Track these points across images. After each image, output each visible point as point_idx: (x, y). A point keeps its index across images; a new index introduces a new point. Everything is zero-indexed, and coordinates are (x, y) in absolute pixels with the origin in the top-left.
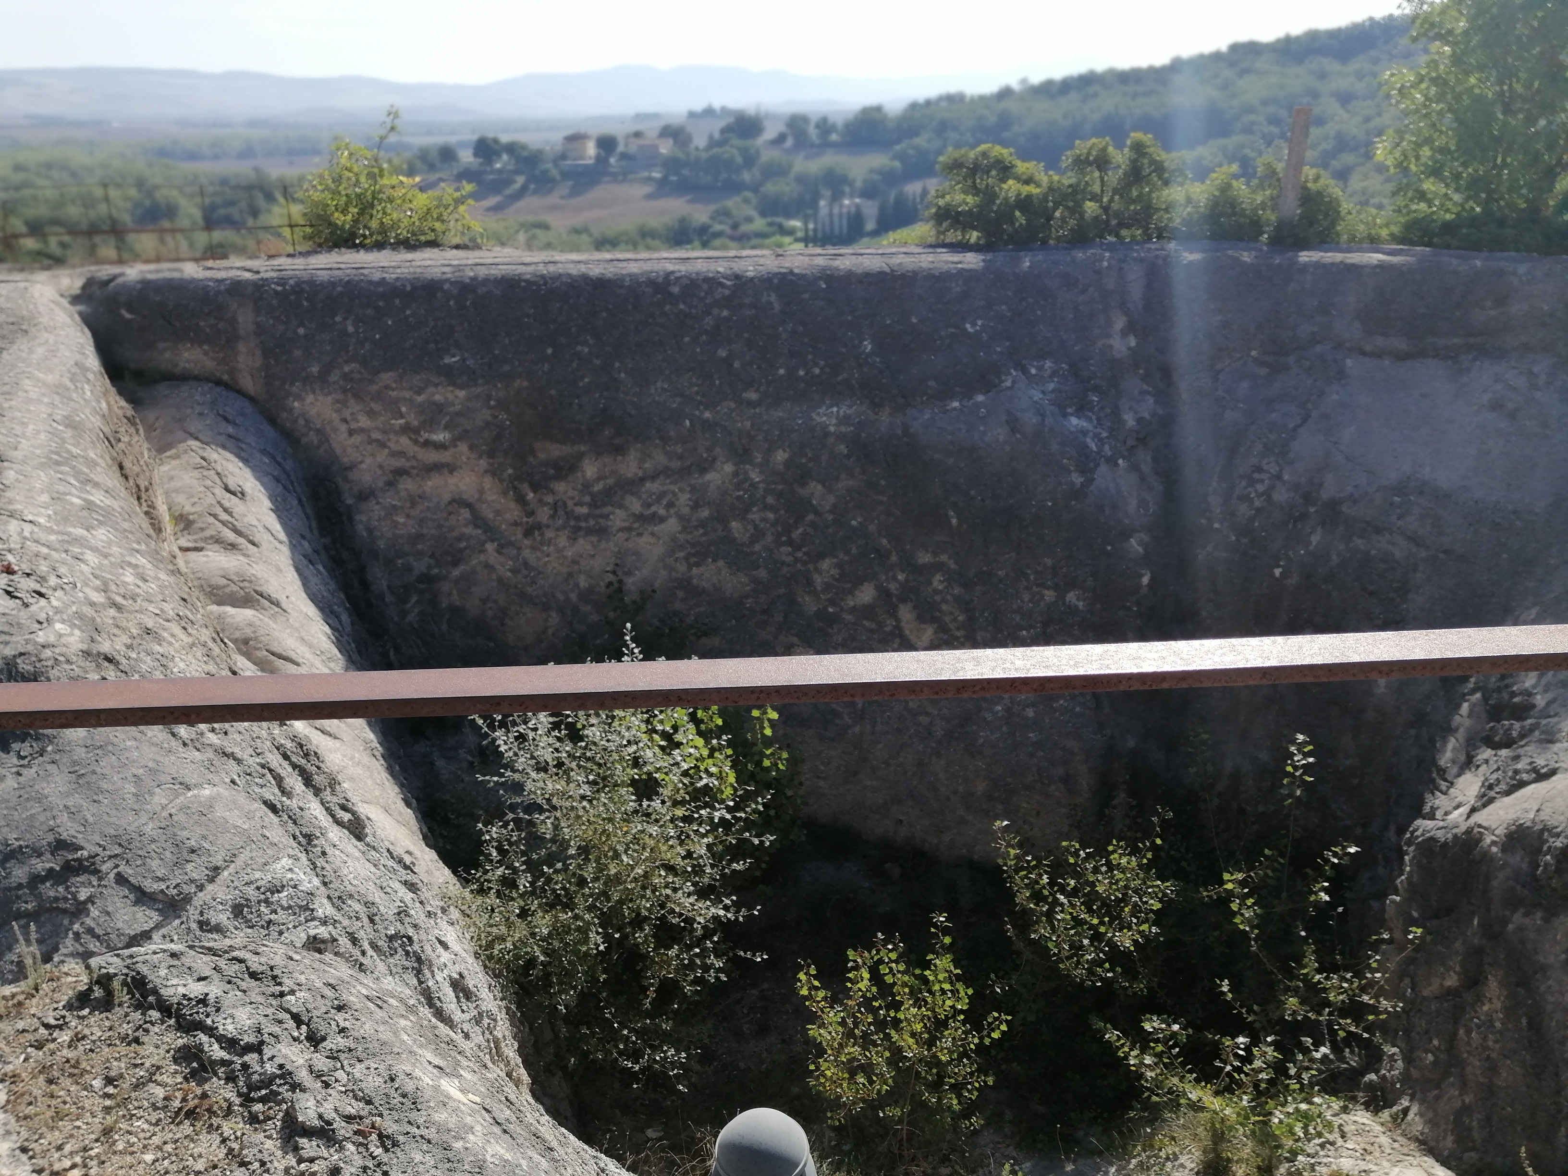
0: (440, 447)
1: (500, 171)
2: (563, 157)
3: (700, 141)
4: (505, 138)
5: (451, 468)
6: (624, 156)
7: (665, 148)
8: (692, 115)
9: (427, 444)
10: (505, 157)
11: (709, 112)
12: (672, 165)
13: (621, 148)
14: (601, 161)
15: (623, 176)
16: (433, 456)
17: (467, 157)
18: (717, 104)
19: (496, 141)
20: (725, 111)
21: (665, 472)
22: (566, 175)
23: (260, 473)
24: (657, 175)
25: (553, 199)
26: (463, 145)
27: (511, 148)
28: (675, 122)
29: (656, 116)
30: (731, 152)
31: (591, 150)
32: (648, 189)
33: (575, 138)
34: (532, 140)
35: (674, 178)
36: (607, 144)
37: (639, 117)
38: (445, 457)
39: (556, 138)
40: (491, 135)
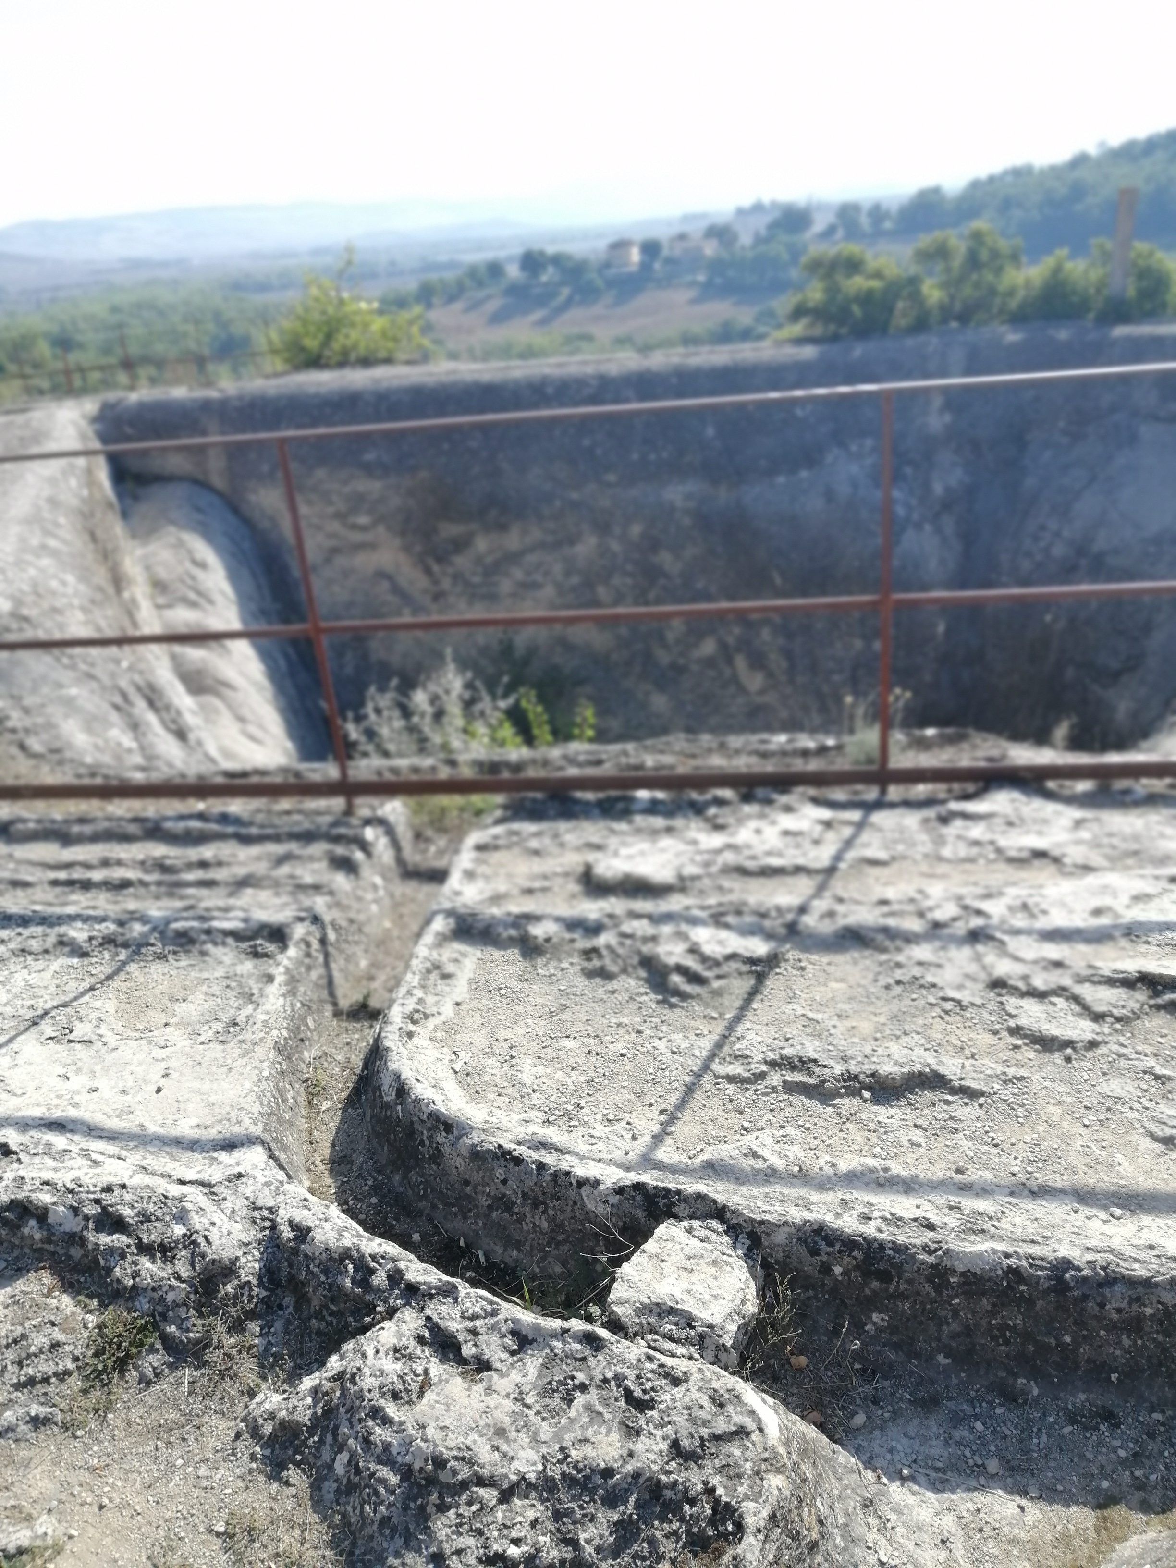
0: (364, 529)
1: (546, 285)
2: (607, 265)
3: (745, 239)
4: (551, 250)
5: (372, 546)
6: (669, 261)
7: (710, 249)
8: (741, 212)
9: (354, 527)
10: (551, 270)
11: (758, 208)
12: (716, 266)
13: (665, 252)
14: (645, 267)
15: (667, 282)
16: (357, 537)
17: (513, 271)
18: (766, 199)
19: (542, 253)
20: (774, 205)
21: (541, 546)
22: (610, 284)
23: (219, 550)
24: (701, 278)
25: (598, 309)
26: (510, 259)
27: (557, 260)
28: (720, 220)
29: (703, 216)
30: (778, 249)
31: (635, 255)
32: (692, 293)
33: (620, 246)
34: (577, 249)
35: (718, 281)
36: (651, 248)
37: (687, 218)
38: (368, 537)
39: (602, 245)
40: (536, 247)
